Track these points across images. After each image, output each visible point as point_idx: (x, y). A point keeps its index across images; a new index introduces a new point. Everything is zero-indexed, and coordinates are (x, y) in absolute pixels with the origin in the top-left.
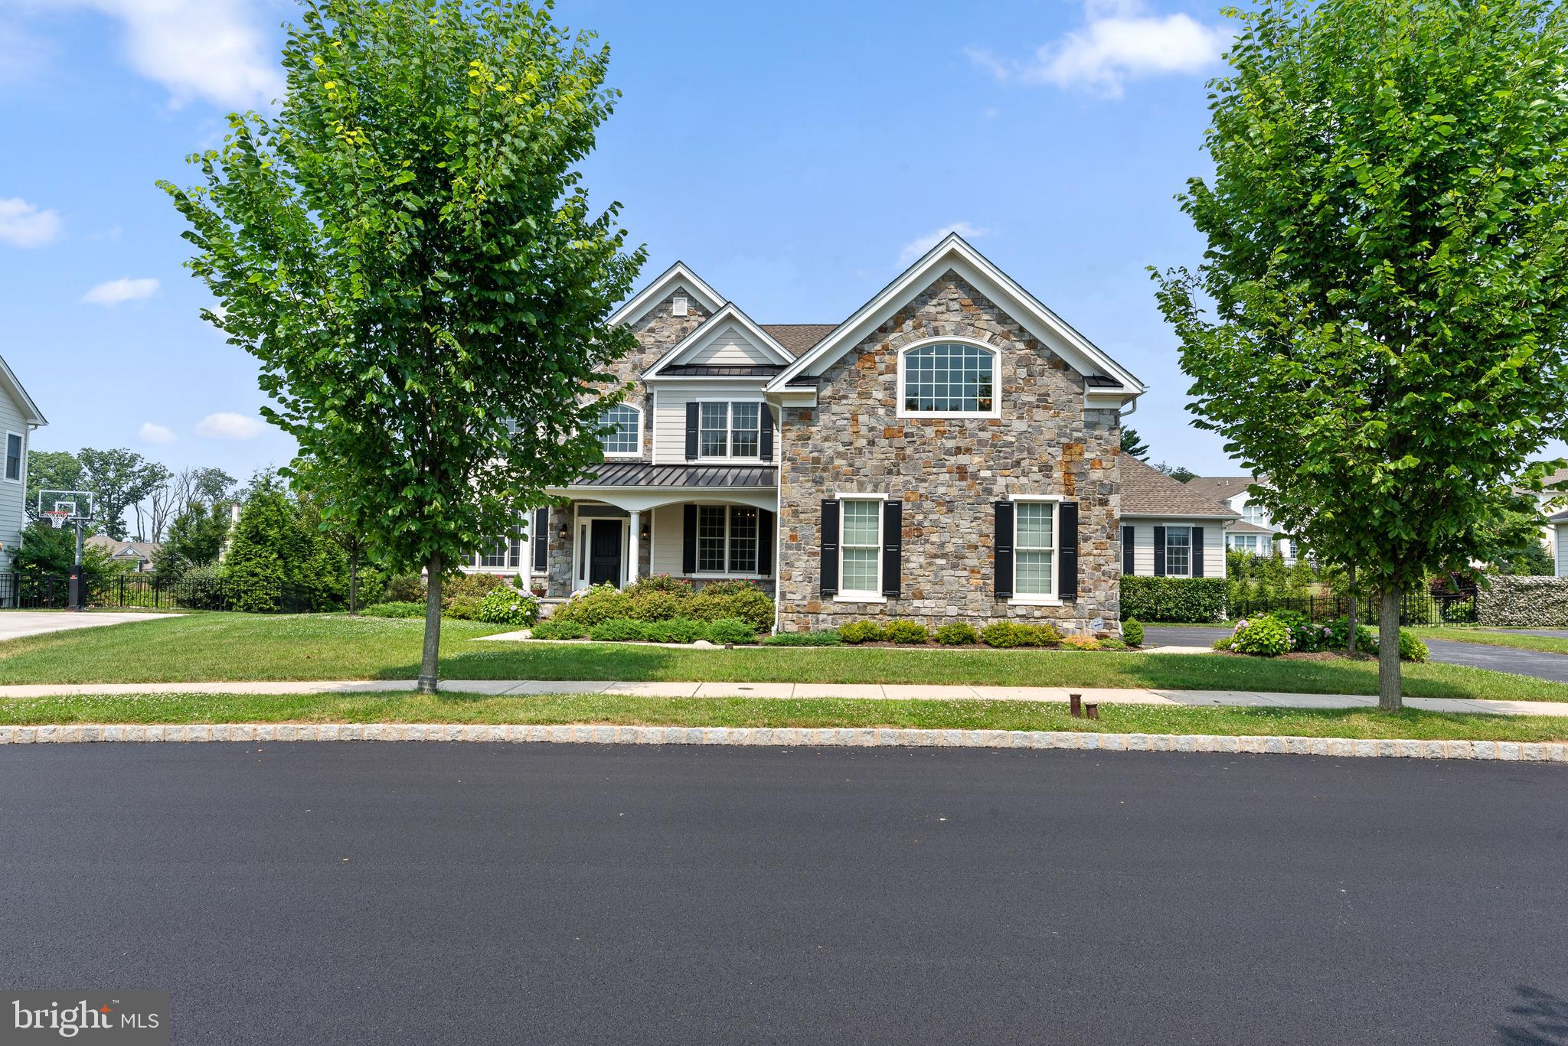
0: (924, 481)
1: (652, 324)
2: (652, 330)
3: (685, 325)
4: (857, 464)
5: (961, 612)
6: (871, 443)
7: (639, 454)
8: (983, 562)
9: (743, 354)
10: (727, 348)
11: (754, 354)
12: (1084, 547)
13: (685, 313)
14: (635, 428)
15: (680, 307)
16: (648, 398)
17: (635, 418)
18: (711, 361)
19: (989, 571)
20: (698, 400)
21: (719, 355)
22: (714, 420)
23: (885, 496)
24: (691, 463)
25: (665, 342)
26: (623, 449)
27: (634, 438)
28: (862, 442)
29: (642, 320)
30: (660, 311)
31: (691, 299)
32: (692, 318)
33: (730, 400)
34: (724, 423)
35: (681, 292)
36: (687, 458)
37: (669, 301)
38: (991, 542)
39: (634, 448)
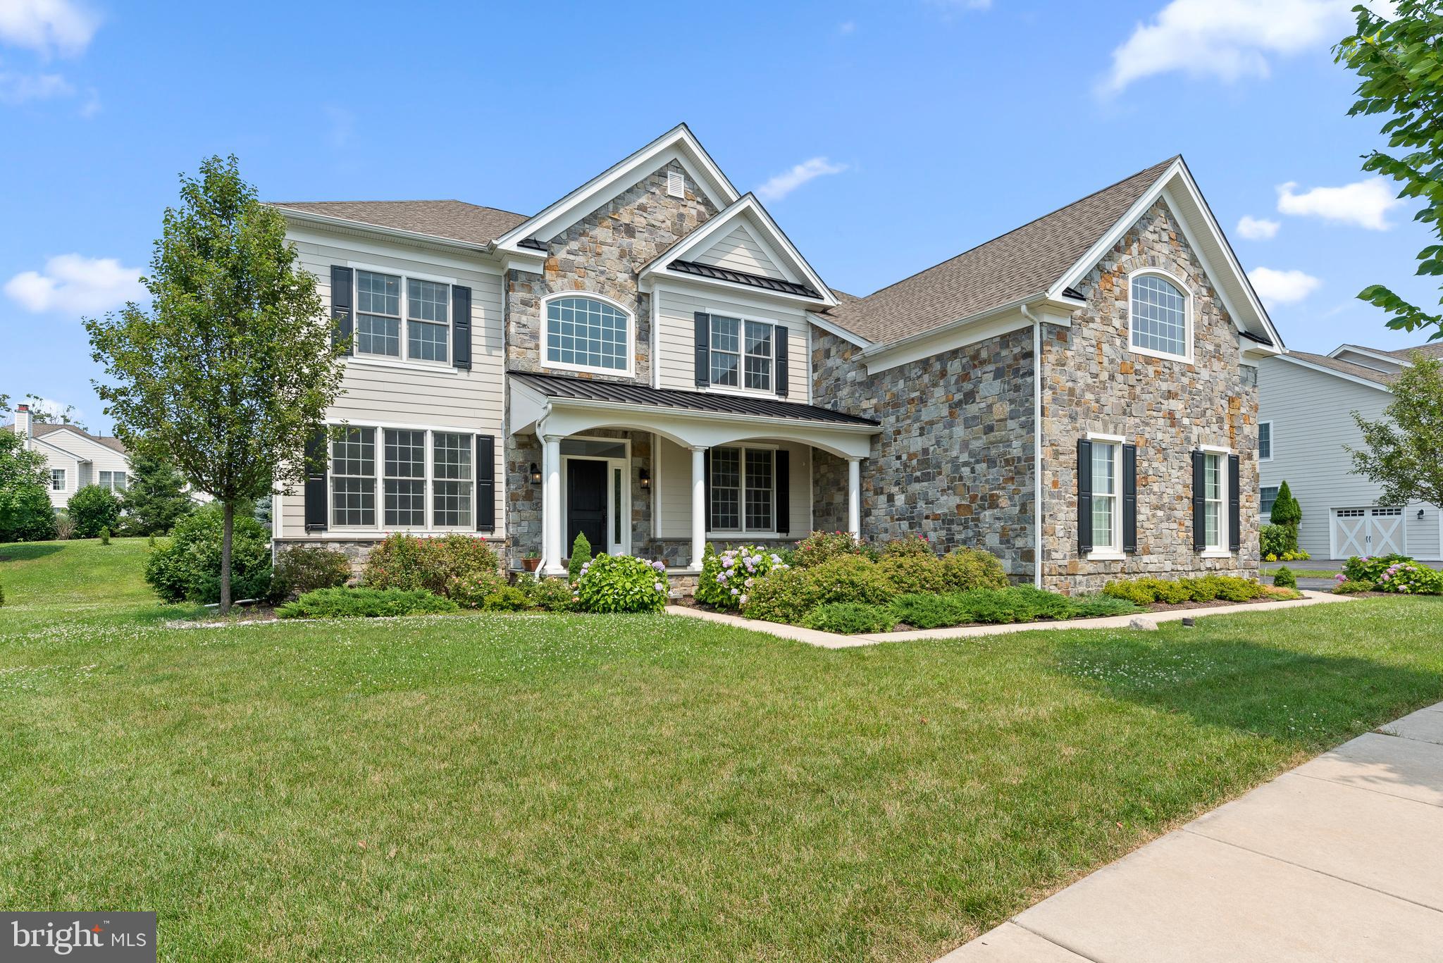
0: (1147, 424)
1: (643, 200)
2: (642, 208)
3: (682, 210)
4: (1103, 401)
5: (1174, 567)
6: (1112, 378)
7: (629, 373)
8: (1184, 511)
9: (754, 263)
10: (738, 251)
11: (767, 265)
12: (1242, 499)
13: (682, 196)
14: (622, 337)
15: (676, 186)
16: (642, 299)
17: (622, 323)
18: (721, 264)
19: (1189, 523)
20: (708, 311)
21: (729, 257)
22: (725, 339)
23: (1123, 439)
24: (701, 390)
25: (659, 228)
26: (608, 363)
27: (622, 350)
28: (1104, 376)
29: (629, 191)
30: (653, 184)
31: (688, 178)
32: (690, 203)
33: (744, 317)
34: (735, 345)
35: (678, 168)
36: (697, 384)
37: (662, 174)
38: (1190, 494)
39: (622, 365)
